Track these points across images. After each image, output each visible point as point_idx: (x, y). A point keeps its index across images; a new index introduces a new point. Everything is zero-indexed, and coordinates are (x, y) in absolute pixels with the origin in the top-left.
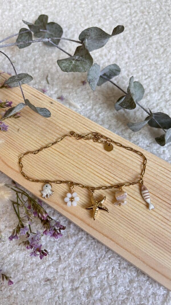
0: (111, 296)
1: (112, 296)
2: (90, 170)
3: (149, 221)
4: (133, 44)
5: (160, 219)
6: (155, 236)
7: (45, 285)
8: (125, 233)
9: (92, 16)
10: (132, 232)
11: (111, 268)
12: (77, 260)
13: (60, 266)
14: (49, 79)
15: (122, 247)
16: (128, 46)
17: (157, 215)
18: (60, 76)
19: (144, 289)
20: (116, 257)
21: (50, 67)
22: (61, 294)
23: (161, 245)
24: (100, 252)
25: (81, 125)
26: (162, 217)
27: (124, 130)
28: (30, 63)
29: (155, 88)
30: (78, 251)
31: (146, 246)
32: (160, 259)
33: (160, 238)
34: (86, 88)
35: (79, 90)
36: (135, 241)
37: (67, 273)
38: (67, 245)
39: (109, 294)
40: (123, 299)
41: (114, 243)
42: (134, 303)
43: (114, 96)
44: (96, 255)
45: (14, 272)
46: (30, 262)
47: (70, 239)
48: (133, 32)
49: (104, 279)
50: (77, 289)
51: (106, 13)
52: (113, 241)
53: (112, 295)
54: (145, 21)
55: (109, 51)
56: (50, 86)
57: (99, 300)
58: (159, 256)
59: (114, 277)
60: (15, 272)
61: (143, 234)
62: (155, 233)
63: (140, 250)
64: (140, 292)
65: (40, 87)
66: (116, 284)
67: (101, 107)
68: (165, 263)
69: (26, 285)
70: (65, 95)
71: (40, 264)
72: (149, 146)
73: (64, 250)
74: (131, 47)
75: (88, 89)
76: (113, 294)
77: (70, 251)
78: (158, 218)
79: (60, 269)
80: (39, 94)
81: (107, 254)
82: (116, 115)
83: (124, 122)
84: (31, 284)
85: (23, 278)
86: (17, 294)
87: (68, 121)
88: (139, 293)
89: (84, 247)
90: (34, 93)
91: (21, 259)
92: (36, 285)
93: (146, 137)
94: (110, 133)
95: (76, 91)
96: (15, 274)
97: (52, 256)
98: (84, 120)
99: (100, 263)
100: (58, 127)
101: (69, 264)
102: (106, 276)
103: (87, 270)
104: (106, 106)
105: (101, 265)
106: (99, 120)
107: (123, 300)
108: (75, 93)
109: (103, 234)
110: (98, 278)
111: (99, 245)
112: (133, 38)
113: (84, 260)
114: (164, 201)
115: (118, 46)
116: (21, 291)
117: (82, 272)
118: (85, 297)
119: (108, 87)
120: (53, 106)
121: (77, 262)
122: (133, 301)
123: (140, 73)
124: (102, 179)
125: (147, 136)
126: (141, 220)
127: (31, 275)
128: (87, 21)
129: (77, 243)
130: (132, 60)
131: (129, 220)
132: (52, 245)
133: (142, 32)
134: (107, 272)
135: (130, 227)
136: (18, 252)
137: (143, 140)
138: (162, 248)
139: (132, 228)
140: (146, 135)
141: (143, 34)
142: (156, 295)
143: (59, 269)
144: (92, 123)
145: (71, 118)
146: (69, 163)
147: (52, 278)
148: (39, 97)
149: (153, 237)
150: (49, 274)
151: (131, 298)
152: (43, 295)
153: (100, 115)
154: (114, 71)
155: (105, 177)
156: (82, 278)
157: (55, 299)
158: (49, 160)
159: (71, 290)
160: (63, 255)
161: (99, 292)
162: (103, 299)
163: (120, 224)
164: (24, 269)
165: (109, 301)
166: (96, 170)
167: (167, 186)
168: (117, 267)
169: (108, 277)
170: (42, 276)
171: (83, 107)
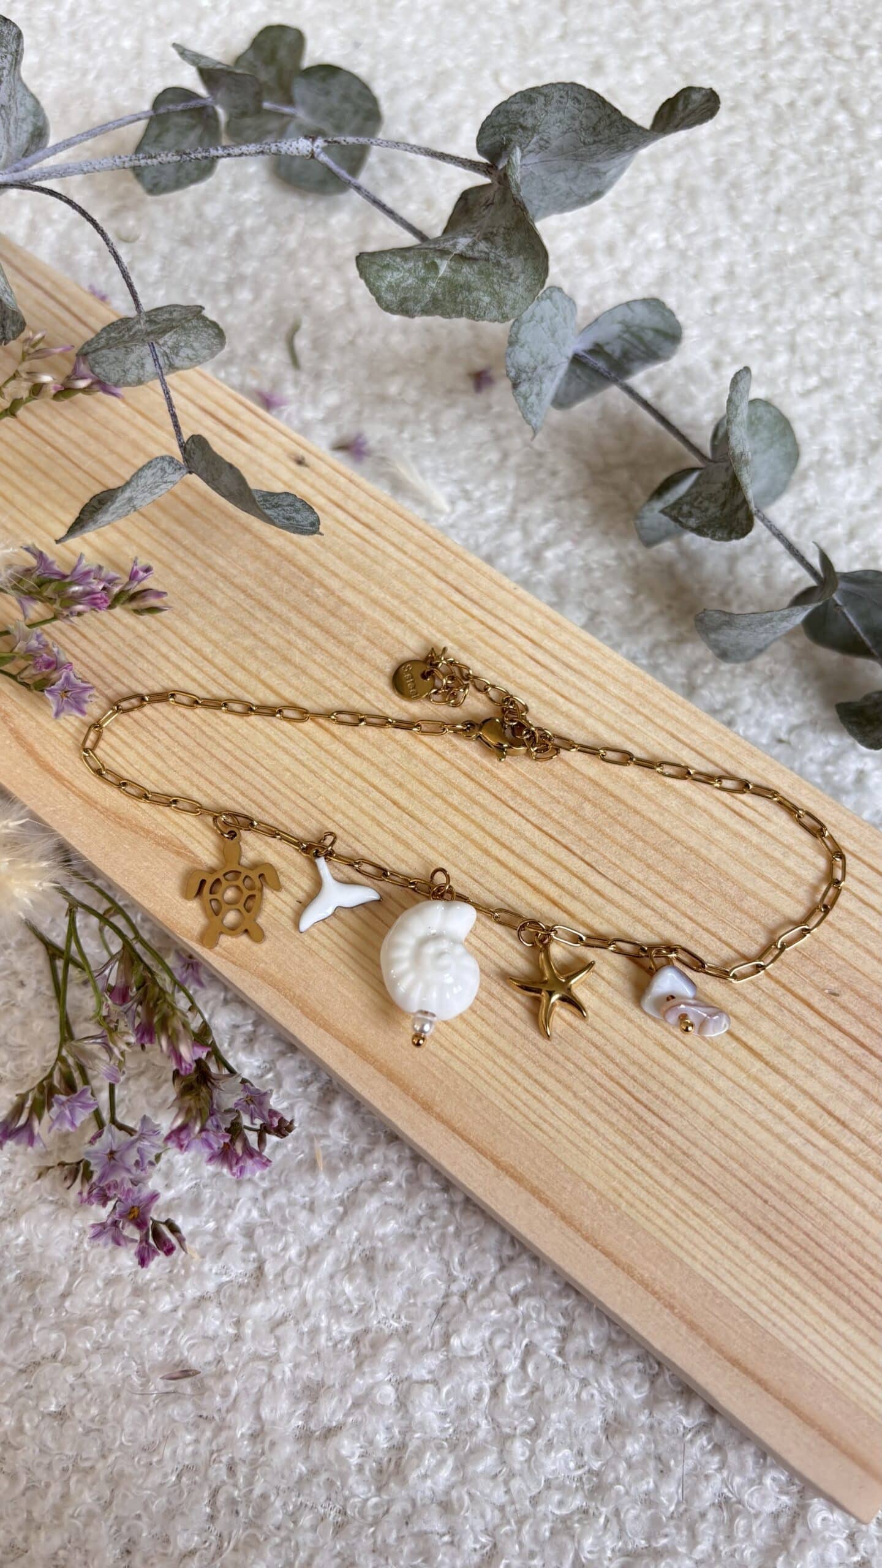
0: (503, 1489)
1: (508, 1492)
2: (463, 824)
3: (742, 1120)
4: (762, 202)
5: (801, 1116)
6: (766, 1202)
7: (170, 1396)
8: (611, 1167)
9: (563, 37)
10: (649, 1166)
11: (518, 1350)
12: (348, 1288)
13: (258, 1309)
14: (302, 343)
15: (587, 1239)
16: (733, 211)
17: (790, 1094)
18: (359, 332)
19: (678, 1472)
20: (548, 1294)
21: (315, 281)
22: (245, 1449)
23: (796, 1249)
24: (472, 1261)
25: (440, 593)
26: (812, 1105)
27: (666, 646)
28: (211, 251)
29: (852, 442)
30: (358, 1240)
31: (714, 1246)
32: (781, 1323)
33: (791, 1214)
34: (489, 407)
35: (449, 417)
36: (660, 1215)
37: (291, 1347)
38: (304, 1207)
39: (496, 1476)
40: (564, 1512)
41: (548, 1213)
42: (620, 1538)
43: (632, 465)
44: (450, 1275)
45: (16, 1315)
46: (105, 1269)
47: (323, 1177)
48: (766, 142)
49: (478, 1397)
50: (329, 1433)
51: (636, 31)
52: (546, 1203)
53: (506, 1483)
54: (839, 93)
55: (631, 231)
56: (304, 378)
57: (440, 1504)
58: (776, 1304)
59: (532, 1393)
60: (23, 1314)
61: (704, 1183)
62: (770, 1187)
63: (681, 1262)
64: (656, 1486)
65: (253, 383)
66: (534, 1432)
67: (557, 514)
68: (805, 1343)
69: (72, 1387)
70: (379, 436)
71: (154, 1285)
72: (788, 743)
73: (283, 1232)
74: (747, 218)
75: (500, 416)
76: (516, 1484)
77: (316, 1240)
78: (792, 1107)
79: (255, 1322)
80: (240, 409)
81: (505, 1274)
82: (630, 562)
83: (670, 607)
84: (97, 1385)
85: (58, 1351)
86: (20, 1429)
87: (376, 562)
88: (647, 1493)
89: (391, 1225)
90: (217, 403)
91: (57, 1252)
92: (124, 1394)
93: (775, 694)
94: (590, 646)
95: (435, 416)
96: (20, 1324)
97: (220, 1254)
98: (461, 565)
99: (462, 1316)
100: (319, 592)
101: (304, 1304)
102: (487, 1385)
103: (393, 1345)
104: (584, 512)
105: (469, 1324)
106: (539, 583)
107: (564, 1520)
108: (428, 426)
109: (496, 1162)
110: (445, 1390)
111: (473, 1224)
112: (766, 173)
113: (386, 1294)
114: (832, 1023)
115: (683, 204)
116: (44, 1416)
117: (365, 1350)
118: (366, 1482)
119: (606, 416)
120: (304, 480)
121: (348, 1301)
122: (614, 1528)
123: (782, 359)
124: (521, 878)
125: (780, 687)
126: (703, 1108)
127: (103, 1336)
128: (532, 63)
129: (353, 1203)
130: (747, 288)
131: (637, 1100)
132: (226, 1196)
133: (815, 143)
134: (497, 1365)
135: (640, 1139)
136: (50, 1214)
137: (759, 708)
138: (796, 1267)
139: (649, 1148)
140: (775, 682)
141: (821, 161)
142: (738, 1513)
143: (249, 1322)
144: (502, 587)
145: (391, 550)
146: (358, 782)
147: (209, 1363)
148: (237, 426)
149: (759, 1202)
150: (193, 1345)
151: (603, 1510)
152: (150, 1449)
153: (549, 554)
154: (649, 336)
155: (538, 870)
156: (360, 1384)
157: (212, 1473)
158: (260, 755)
159: (298, 1439)
160: (275, 1255)
161: (442, 1463)
162: (460, 1499)
163: (591, 1118)
164: (67, 1304)
165: (489, 1516)
166: (498, 830)
167: (858, 951)
168: (548, 1347)
169: (495, 1392)
170: (157, 1351)
171: (462, 506)
